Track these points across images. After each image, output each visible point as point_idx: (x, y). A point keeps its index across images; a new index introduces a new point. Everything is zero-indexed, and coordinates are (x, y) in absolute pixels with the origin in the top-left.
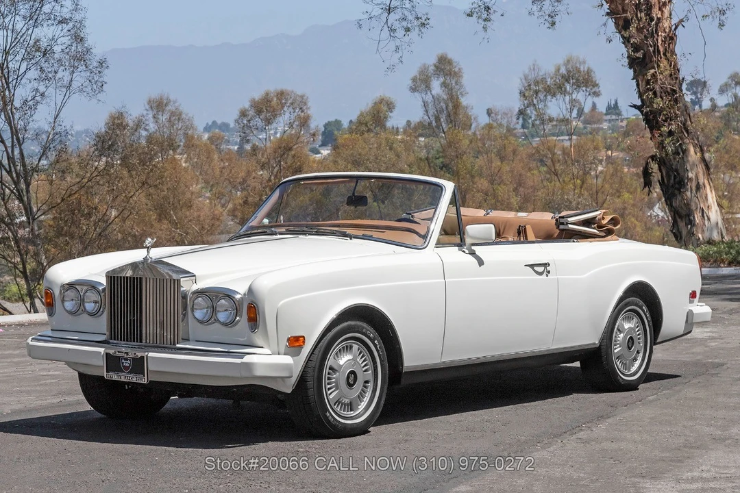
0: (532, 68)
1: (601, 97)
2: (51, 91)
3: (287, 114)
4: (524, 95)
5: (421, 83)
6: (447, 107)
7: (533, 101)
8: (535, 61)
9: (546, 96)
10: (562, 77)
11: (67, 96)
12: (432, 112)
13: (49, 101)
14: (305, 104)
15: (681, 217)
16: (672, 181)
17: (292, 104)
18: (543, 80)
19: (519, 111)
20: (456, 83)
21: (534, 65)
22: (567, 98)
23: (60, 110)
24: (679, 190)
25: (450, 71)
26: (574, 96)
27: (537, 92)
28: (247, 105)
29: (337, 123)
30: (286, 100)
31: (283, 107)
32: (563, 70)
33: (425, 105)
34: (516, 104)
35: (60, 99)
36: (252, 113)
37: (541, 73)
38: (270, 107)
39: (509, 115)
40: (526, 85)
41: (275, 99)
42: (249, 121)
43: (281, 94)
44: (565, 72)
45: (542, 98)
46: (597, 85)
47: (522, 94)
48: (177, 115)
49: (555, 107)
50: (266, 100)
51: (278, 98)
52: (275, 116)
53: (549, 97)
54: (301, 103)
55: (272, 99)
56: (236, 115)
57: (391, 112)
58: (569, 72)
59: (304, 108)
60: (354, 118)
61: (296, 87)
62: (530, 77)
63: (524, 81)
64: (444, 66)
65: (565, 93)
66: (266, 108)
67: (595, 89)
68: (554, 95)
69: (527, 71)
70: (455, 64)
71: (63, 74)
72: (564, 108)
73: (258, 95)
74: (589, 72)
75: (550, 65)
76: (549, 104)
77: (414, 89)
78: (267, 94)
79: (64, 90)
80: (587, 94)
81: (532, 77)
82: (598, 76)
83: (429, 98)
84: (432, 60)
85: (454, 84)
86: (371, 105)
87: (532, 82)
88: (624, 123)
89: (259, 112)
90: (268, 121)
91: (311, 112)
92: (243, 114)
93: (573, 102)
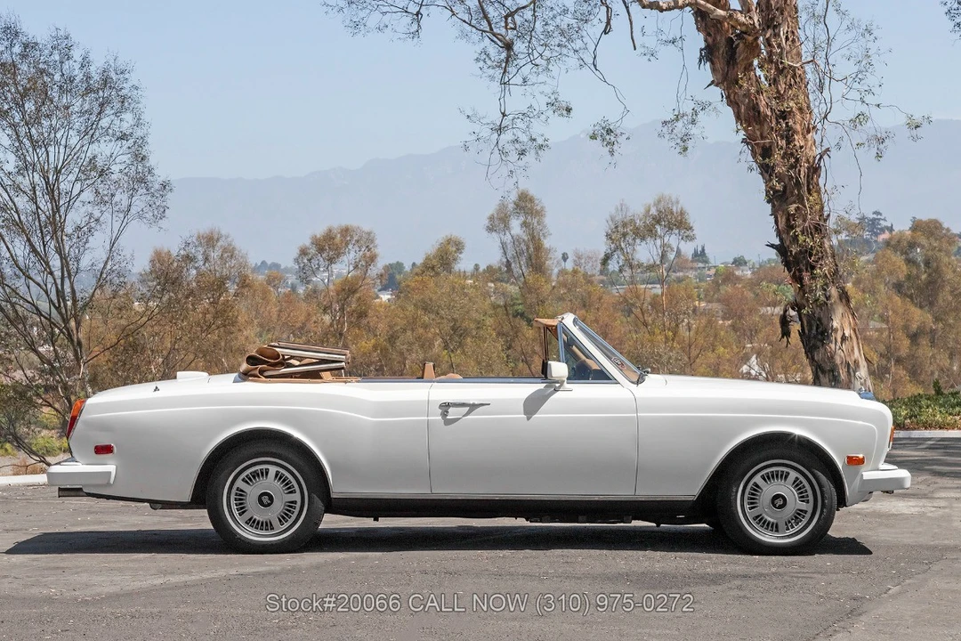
0: (619, 208)
2: (107, 216)
3: (352, 254)
4: (611, 238)
5: (498, 222)
6: (528, 248)
7: (620, 245)
8: (623, 200)
9: (634, 239)
10: (653, 219)
11: (124, 224)
12: (511, 252)
13: (104, 228)
14: (372, 241)
15: (823, 372)
16: (814, 332)
17: (357, 241)
18: (632, 221)
19: (606, 255)
20: (539, 223)
21: (622, 205)
22: (658, 242)
23: (117, 238)
24: (822, 341)
25: (531, 209)
26: (666, 239)
27: (624, 235)
28: (307, 242)
29: (399, 266)
30: (352, 237)
31: (347, 244)
32: (653, 211)
33: (504, 246)
34: (602, 247)
35: (116, 226)
36: (313, 251)
37: (629, 214)
38: (333, 244)
39: (594, 259)
40: (613, 227)
41: (339, 236)
42: (309, 260)
43: (346, 231)
44: (656, 213)
45: (630, 242)
46: (691, 228)
47: (609, 236)
48: (230, 252)
49: (645, 252)
50: (329, 237)
51: (342, 235)
52: (338, 255)
53: (638, 241)
54: (367, 241)
55: (335, 236)
56: (295, 253)
57: (461, 253)
58: (660, 213)
59: (371, 246)
60: (419, 261)
61: (363, 223)
62: (617, 219)
63: (610, 223)
64: (525, 204)
65: (655, 236)
66: (329, 246)
67: (689, 233)
68: (643, 239)
69: (613, 212)
70: (536, 202)
71: (121, 198)
72: (655, 253)
73: (320, 231)
74: (682, 213)
75: (638, 206)
76: (638, 248)
77: (491, 229)
78: (330, 230)
79: (122, 215)
80: (680, 237)
81: (619, 218)
82: (692, 219)
83: (508, 239)
84: (511, 198)
85: (535, 224)
86: (437, 246)
87: (620, 224)
88: (712, 272)
89: (321, 250)
90: (331, 260)
91: (378, 251)
92: (303, 252)
93: (666, 248)
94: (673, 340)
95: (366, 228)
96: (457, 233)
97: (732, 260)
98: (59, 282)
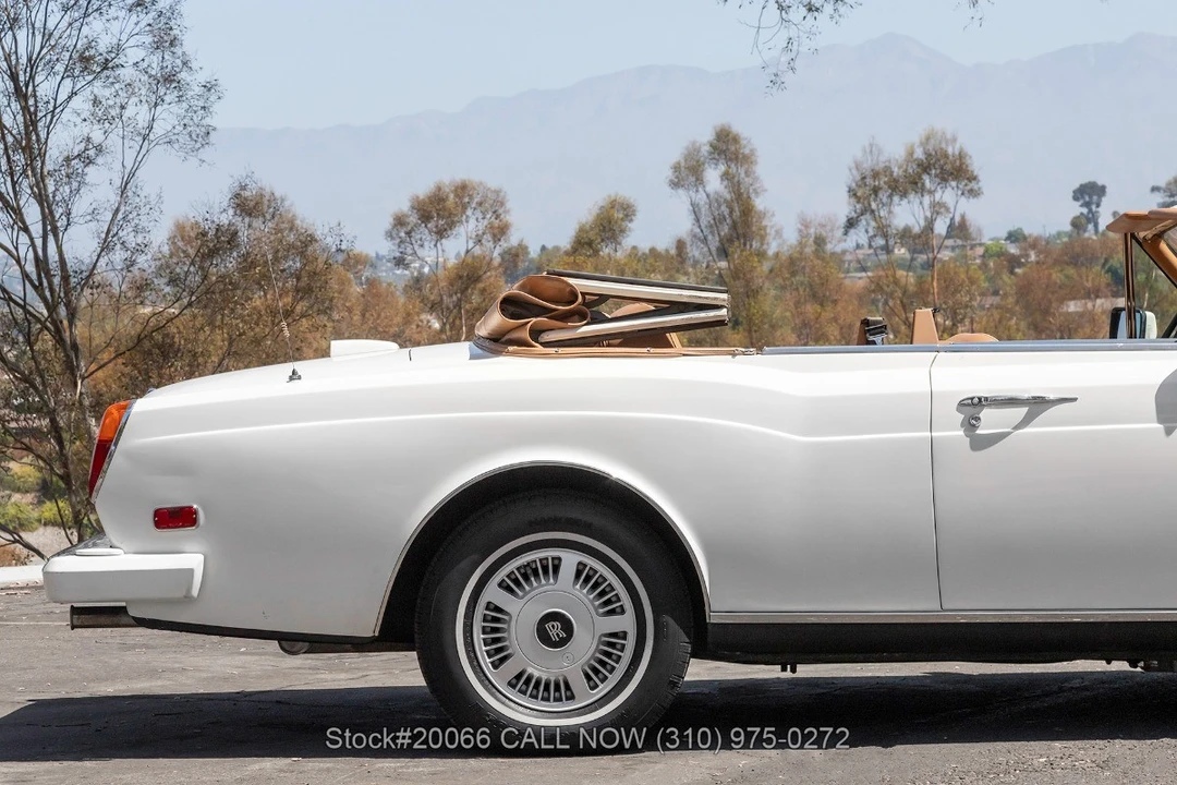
0: (868, 150)
1: (982, 199)
3: (472, 222)
4: (855, 195)
5: (688, 173)
6: (731, 211)
7: (870, 205)
8: (873, 138)
9: (890, 196)
10: (919, 165)
12: (706, 221)
14: (502, 204)
17: (480, 204)
18: (887, 170)
19: (848, 220)
20: (747, 174)
21: (871, 145)
22: (927, 199)
25: (736, 153)
26: (938, 196)
27: (876, 191)
28: (406, 206)
30: (471, 197)
31: (464, 207)
32: (919, 154)
33: (695, 210)
34: (842, 209)
35: (130, 159)
36: (413, 219)
37: (882, 159)
38: (444, 209)
39: (828, 228)
40: (858, 178)
41: (452, 196)
42: (409, 233)
43: (462, 189)
44: (922, 157)
45: (885, 200)
46: (975, 178)
47: (852, 193)
49: (907, 213)
50: (437, 198)
51: (457, 196)
52: (452, 225)
53: (896, 199)
54: (494, 205)
55: (447, 197)
56: (388, 221)
57: (631, 221)
58: (928, 155)
59: (500, 211)
62: (865, 165)
63: (854, 172)
64: (726, 146)
65: (922, 190)
66: (437, 212)
67: (973, 185)
68: (904, 195)
69: (859, 155)
70: (743, 142)
72: (922, 216)
73: (424, 188)
74: (961, 156)
75: (896, 147)
76: (896, 209)
77: (676, 184)
78: (439, 189)
79: (138, 139)
80: (960, 192)
81: (867, 165)
82: (976, 164)
83: (701, 198)
84: (705, 136)
85: (743, 175)
86: (595, 211)
87: (868, 173)
89: (425, 217)
90: (441, 234)
91: (509, 218)
92: (400, 221)
93: (938, 208)
95: (492, 184)
96: (626, 192)
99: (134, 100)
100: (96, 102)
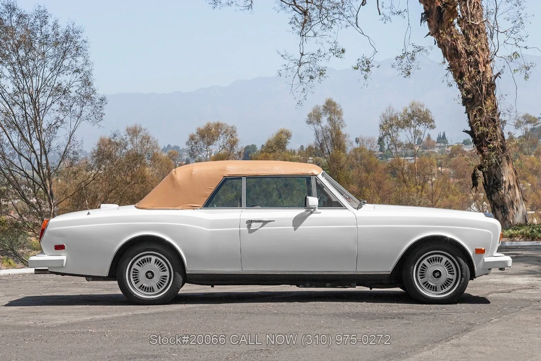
0: (388, 109)
1: (435, 129)
2: (67, 119)
3: (222, 139)
4: (383, 128)
5: (314, 118)
6: (332, 134)
7: (389, 132)
8: (390, 104)
9: (397, 128)
10: (409, 116)
11: (77, 125)
12: (321, 138)
13: (66, 126)
14: (235, 132)
15: (498, 207)
16: (492, 183)
17: (225, 132)
18: (396, 117)
19: (379, 138)
21: (389, 107)
22: (412, 130)
23: (74, 131)
24: (497, 188)
25: (334, 110)
26: (417, 129)
27: (391, 126)
28: (195, 132)
29: (254, 147)
30: (221, 129)
31: (219, 134)
32: (409, 111)
33: (317, 133)
34: (376, 134)
35: (73, 124)
36: (198, 137)
37: (394, 113)
38: (210, 133)
39: (372, 141)
40: (384, 121)
41: (213, 128)
42: (196, 143)
43: (218, 126)
44: (410, 112)
45: (395, 129)
46: (433, 121)
47: (381, 127)
48: (147, 139)
49: (404, 136)
50: (208, 129)
51: (215, 128)
52: (214, 140)
53: (400, 129)
54: (231, 132)
55: (211, 129)
56: (187, 138)
57: (289, 139)
58: (413, 112)
59: (234, 135)
60: (264, 143)
61: (228, 121)
62: (386, 116)
63: (382, 118)
64: (330, 107)
65: (410, 126)
66: (207, 134)
67: (432, 123)
68: (403, 128)
69: (384, 112)
70: (337, 106)
71: (76, 108)
72: (410, 136)
73: (202, 125)
74: (427, 112)
75: (400, 107)
76: (400, 133)
78: (208, 125)
79: (77, 118)
80: (426, 127)
81: (388, 115)
83: (319, 129)
84: (322, 103)
85: (337, 119)
86: (275, 135)
87: (388, 119)
88: (450, 149)
89: (203, 137)
90: (209, 144)
91: (238, 137)
92: (192, 138)
93: (417, 133)
94: (422, 191)
95: (230, 124)
96: (287, 127)
97: (462, 142)
98: (39, 157)
99: (75, 103)
100: (62, 104)
